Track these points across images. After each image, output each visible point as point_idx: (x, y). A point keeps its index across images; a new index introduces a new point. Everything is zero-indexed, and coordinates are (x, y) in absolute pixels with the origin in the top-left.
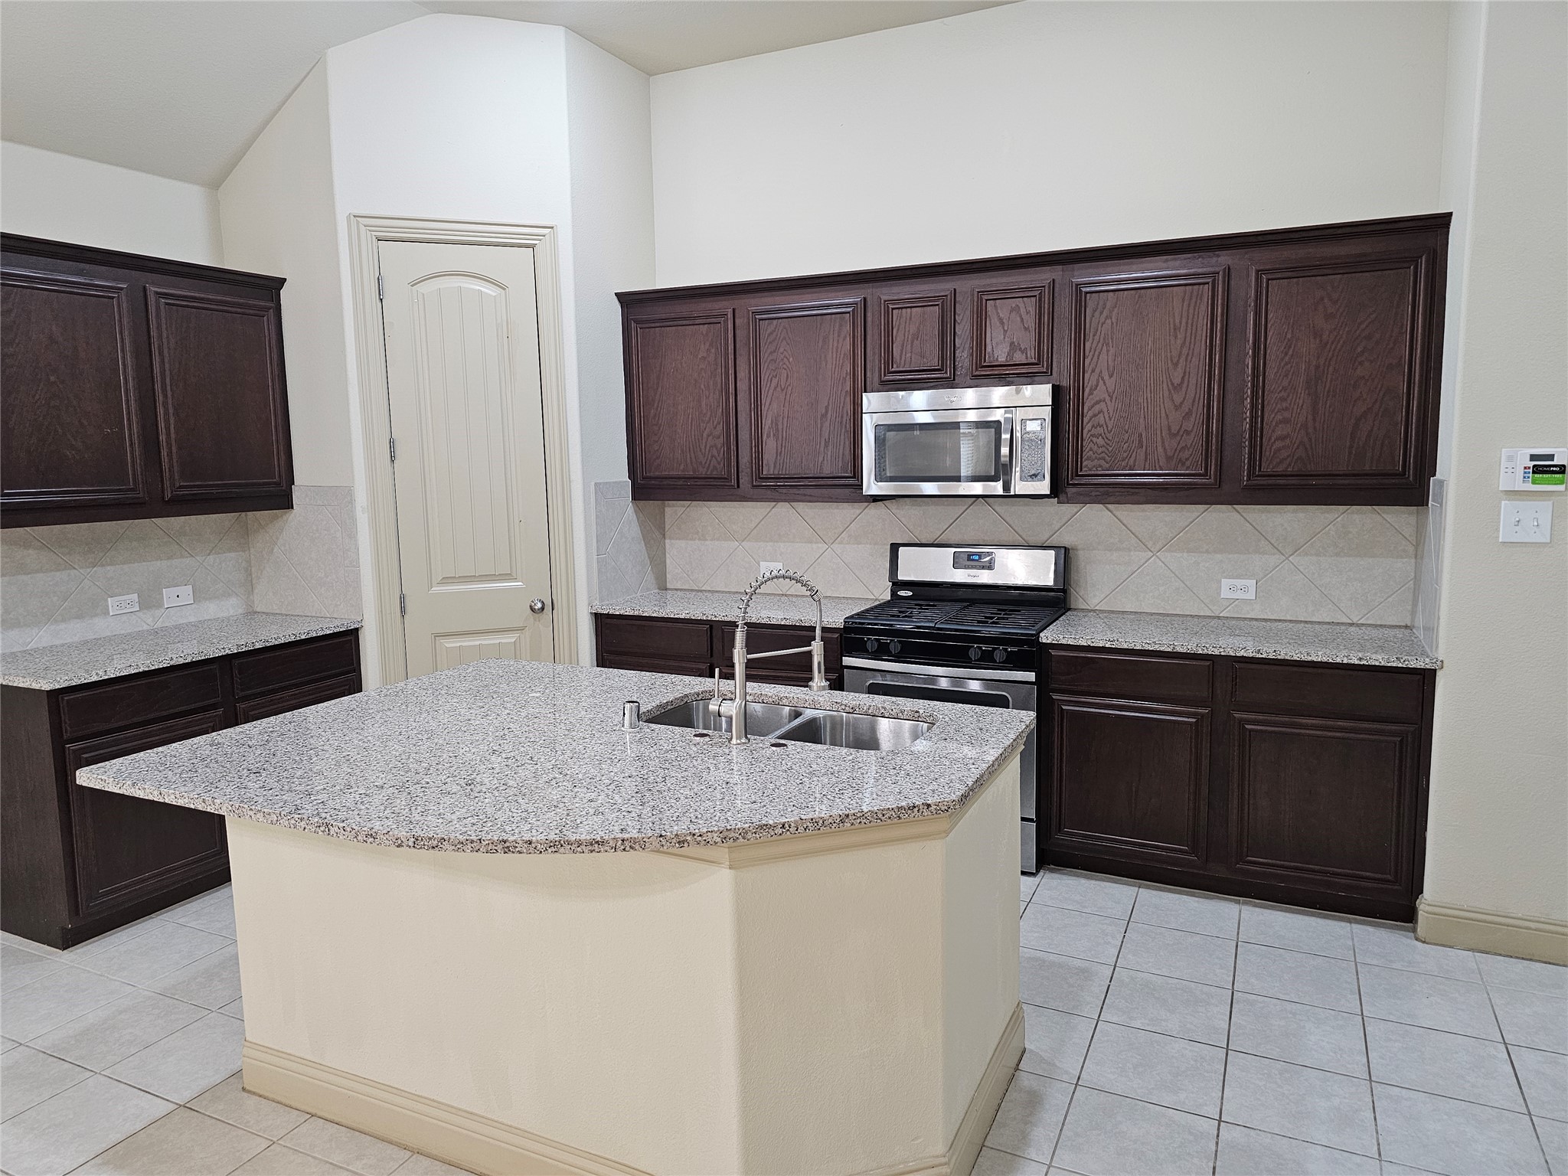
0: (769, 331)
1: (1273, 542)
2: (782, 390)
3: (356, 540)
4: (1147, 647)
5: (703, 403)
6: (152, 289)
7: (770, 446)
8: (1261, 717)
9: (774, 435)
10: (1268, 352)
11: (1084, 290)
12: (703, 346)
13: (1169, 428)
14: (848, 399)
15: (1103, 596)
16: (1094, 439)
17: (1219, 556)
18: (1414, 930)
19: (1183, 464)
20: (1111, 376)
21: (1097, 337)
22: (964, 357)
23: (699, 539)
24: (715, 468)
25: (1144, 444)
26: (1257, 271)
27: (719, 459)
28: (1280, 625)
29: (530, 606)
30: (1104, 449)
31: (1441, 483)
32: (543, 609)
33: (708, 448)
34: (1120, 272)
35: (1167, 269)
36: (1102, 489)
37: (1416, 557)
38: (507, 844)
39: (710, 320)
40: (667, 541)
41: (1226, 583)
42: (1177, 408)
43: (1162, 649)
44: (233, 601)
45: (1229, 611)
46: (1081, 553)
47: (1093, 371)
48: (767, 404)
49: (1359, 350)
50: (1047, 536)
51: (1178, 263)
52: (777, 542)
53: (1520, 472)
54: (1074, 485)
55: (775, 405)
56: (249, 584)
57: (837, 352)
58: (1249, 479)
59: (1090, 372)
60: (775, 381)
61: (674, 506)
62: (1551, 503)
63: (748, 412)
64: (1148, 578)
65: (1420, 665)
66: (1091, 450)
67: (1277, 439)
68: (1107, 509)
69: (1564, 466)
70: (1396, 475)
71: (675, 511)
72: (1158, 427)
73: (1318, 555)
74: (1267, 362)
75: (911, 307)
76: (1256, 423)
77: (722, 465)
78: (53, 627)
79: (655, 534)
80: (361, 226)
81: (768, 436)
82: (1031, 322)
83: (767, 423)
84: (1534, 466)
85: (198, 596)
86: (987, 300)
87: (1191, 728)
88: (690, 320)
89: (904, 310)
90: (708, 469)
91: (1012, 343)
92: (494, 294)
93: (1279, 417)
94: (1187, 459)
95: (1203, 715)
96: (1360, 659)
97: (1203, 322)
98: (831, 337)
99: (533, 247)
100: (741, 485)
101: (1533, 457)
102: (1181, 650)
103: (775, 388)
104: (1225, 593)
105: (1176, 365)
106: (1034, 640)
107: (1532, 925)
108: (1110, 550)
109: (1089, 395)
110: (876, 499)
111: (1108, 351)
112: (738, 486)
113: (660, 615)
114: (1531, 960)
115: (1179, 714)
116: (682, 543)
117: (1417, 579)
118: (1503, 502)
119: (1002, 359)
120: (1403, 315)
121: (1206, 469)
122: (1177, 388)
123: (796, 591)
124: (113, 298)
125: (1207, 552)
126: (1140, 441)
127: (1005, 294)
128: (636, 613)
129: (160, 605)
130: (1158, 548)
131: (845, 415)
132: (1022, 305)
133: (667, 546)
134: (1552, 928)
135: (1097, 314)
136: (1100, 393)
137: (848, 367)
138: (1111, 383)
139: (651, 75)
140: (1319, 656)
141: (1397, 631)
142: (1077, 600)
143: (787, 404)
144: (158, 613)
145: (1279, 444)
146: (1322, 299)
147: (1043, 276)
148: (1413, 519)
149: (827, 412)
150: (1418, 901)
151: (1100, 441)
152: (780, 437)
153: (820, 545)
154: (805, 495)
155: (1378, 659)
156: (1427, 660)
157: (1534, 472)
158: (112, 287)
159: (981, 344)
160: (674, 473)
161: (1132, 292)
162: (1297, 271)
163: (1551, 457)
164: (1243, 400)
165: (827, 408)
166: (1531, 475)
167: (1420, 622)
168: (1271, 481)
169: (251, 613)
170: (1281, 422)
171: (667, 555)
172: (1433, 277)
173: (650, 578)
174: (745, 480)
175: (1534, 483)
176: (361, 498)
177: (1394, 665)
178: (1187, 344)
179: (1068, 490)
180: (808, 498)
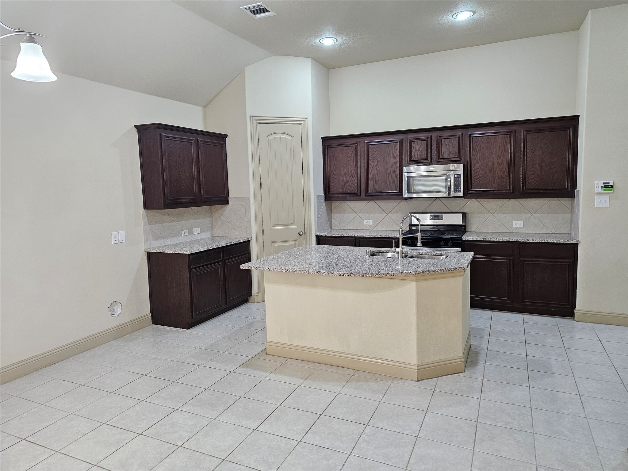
0: (371, 148)
1: (528, 210)
2: (376, 166)
3: (250, 213)
4: (494, 240)
5: (349, 171)
6: (200, 139)
7: (371, 183)
8: (528, 259)
9: (373, 180)
10: (527, 154)
11: (472, 136)
12: (349, 153)
13: (498, 177)
14: (397, 169)
15: (476, 227)
16: (475, 180)
17: (512, 214)
18: (574, 319)
19: (503, 187)
20: (480, 161)
21: (476, 150)
22: (434, 155)
23: (343, 213)
24: (353, 190)
25: (491, 181)
26: (524, 131)
27: (354, 187)
28: (531, 234)
29: (299, 233)
30: (478, 183)
31: (579, 191)
32: (303, 234)
33: (351, 184)
34: (483, 131)
35: (497, 130)
36: (478, 195)
37: (571, 213)
38: (367, 274)
39: (352, 145)
40: (333, 214)
41: (514, 222)
42: (501, 170)
43: (499, 240)
44: (209, 233)
45: (516, 231)
46: (469, 214)
47: (475, 160)
48: (371, 170)
49: (554, 153)
50: (459, 210)
51: (500, 129)
52: (370, 213)
53: (600, 188)
54: (469, 193)
55: (373, 171)
56: (212, 228)
57: (394, 154)
58: (522, 191)
59: (474, 160)
60: (373, 163)
61: (335, 203)
62: (609, 196)
63: (364, 173)
64: (490, 221)
65: (574, 242)
66: (474, 183)
67: (530, 179)
68: (478, 201)
69: (612, 186)
70: (566, 189)
71: (335, 204)
72: (495, 176)
73: (542, 213)
74: (527, 157)
75: (418, 141)
76: (524, 174)
77: (355, 189)
78: (170, 239)
79: (330, 211)
80: (254, 120)
81: (371, 180)
82: (455, 145)
83: (370, 176)
84: (604, 186)
85: (202, 231)
86: (442, 139)
87: (508, 263)
88: (345, 145)
89: (415, 142)
90: (350, 191)
91: (449, 152)
92: (290, 139)
93: (531, 173)
94: (504, 185)
95: (511, 259)
96: (557, 241)
97: (508, 145)
98: (392, 150)
99: (301, 124)
100: (361, 196)
101: (604, 183)
102: (505, 241)
103: (374, 165)
104: (514, 226)
105: (500, 158)
106: (460, 239)
107: (607, 314)
108: (479, 213)
109: (474, 167)
110: (406, 199)
111: (479, 154)
112: (360, 196)
113: (339, 235)
114: (607, 324)
115: (504, 259)
116: (338, 215)
117: (572, 220)
118: (596, 196)
119: (446, 157)
120: (566, 144)
121: (509, 188)
122: (500, 164)
123: (376, 228)
124: (191, 142)
125: (509, 213)
126: (489, 181)
127: (447, 137)
128: (331, 235)
129: (193, 233)
130: (493, 212)
131: (396, 173)
132: (452, 140)
133: (333, 216)
134: (612, 315)
135: (476, 143)
136: (477, 166)
137: (397, 159)
138: (480, 163)
139: (329, 69)
140: (545, 241)
141: (566, 235)
142: (468, 229)
143: (377, 171)
144: (192, 236)
145: (531, 181)
146: (543, 139)
147: (459, 132)
148: (570, 202)
149: (390, 172)
150: (575, 310)
151: (477, 180)
152: (375, 180)
153: (384, 214)
154: (383, 198)
155: (562, 241)
156: (576, 241)
157: (604, 187)
158: (191, 139)
159: (440, 152)
160: (339, 192)
161: (487, 137)
162: (535, 131)
163: (609, 183)
164: (520, 168)
165: (390, 171)
166: (603, 188)
167: (573, 232)
168: (530, 191)
169: (213, 237)
170: (531, 174)
171: (333, 219)
172: (575, 133)
173: (328, 225)
174: (363, 193)
175: (604, 190)
176: (252, 201)
177: (567, 242)
178: (503, 152)
179: (467, 195)
180: (384, 199)
